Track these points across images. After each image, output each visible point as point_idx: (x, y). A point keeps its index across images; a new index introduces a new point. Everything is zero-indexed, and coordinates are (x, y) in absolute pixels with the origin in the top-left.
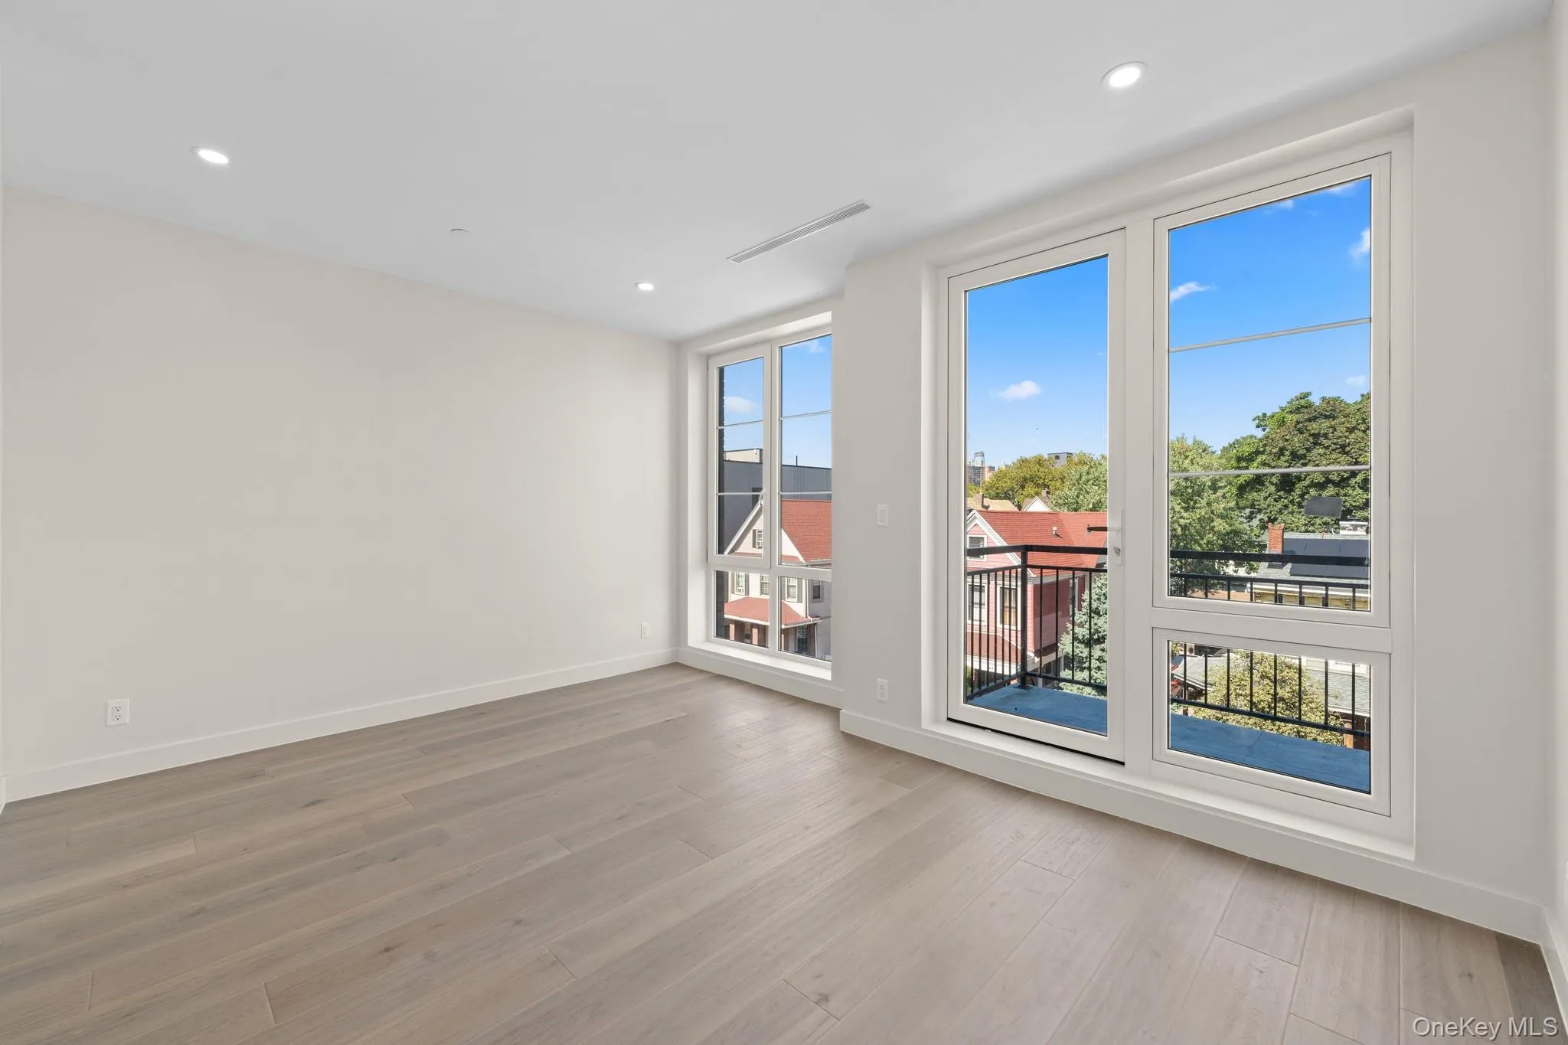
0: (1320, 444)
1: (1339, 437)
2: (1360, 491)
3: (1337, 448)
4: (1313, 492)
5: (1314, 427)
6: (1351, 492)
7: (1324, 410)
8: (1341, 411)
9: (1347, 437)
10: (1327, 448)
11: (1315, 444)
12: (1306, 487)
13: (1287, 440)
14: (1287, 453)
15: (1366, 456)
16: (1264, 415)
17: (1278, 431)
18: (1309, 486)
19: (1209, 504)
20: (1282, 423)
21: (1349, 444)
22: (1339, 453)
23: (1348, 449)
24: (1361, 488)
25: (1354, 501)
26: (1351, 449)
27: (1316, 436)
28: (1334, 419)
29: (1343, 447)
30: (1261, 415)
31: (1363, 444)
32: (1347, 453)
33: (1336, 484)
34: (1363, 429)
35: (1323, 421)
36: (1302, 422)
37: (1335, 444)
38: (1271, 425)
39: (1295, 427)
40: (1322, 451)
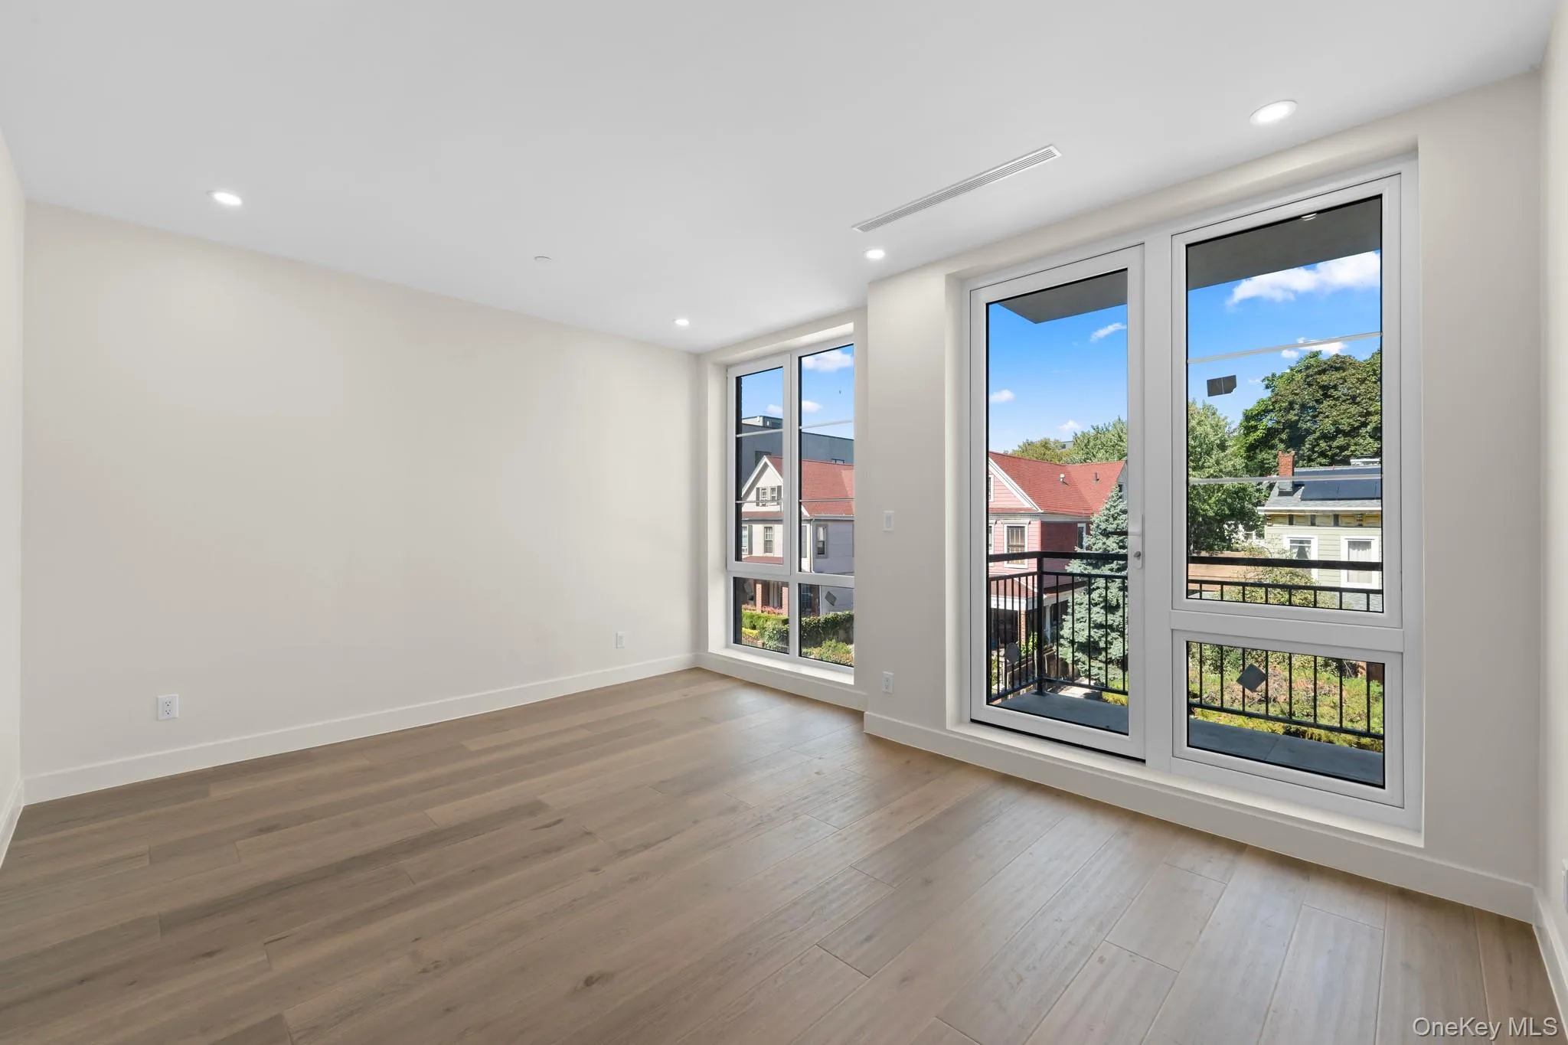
0: (1330, 396)
1: (1349, 389)
2: (1371, 441)
3: (1348, 399)
4: (1323, 444)
5: (1324, 379)
6: (1361, 441)
7: (1335, 362)
8: (1350, 364)
9: (1358, 388)
10: (1337, 399)
11: (1326, 396)
12: (1316, 440)
13: (1296, 394)
14: (1297, 407)
15: (1377, 405)
16: (1274, 375)
17: (1288, 387)
18: (1319, 438)
19: (1218, 463)
20: (1291, 379)
21: (1360, 394)
22: (1349, 404)
23: (1358, 399)
24: (1371, 437)
25: (1365, 450)
26: (1362, 400)
27: (1325, 388)
28: (1344, 371)
29: (1354, 398)
30: (1270, 376)
31: (1374, 394)
32: (1358, 404)
33: (1346, 434)
34: (1374, 380)
35: (1333, 373)
36: (1312, 376)
37: (1344, 395)
38: (1280, 385)
39: (1305, 381)
40: (1332, 403)
